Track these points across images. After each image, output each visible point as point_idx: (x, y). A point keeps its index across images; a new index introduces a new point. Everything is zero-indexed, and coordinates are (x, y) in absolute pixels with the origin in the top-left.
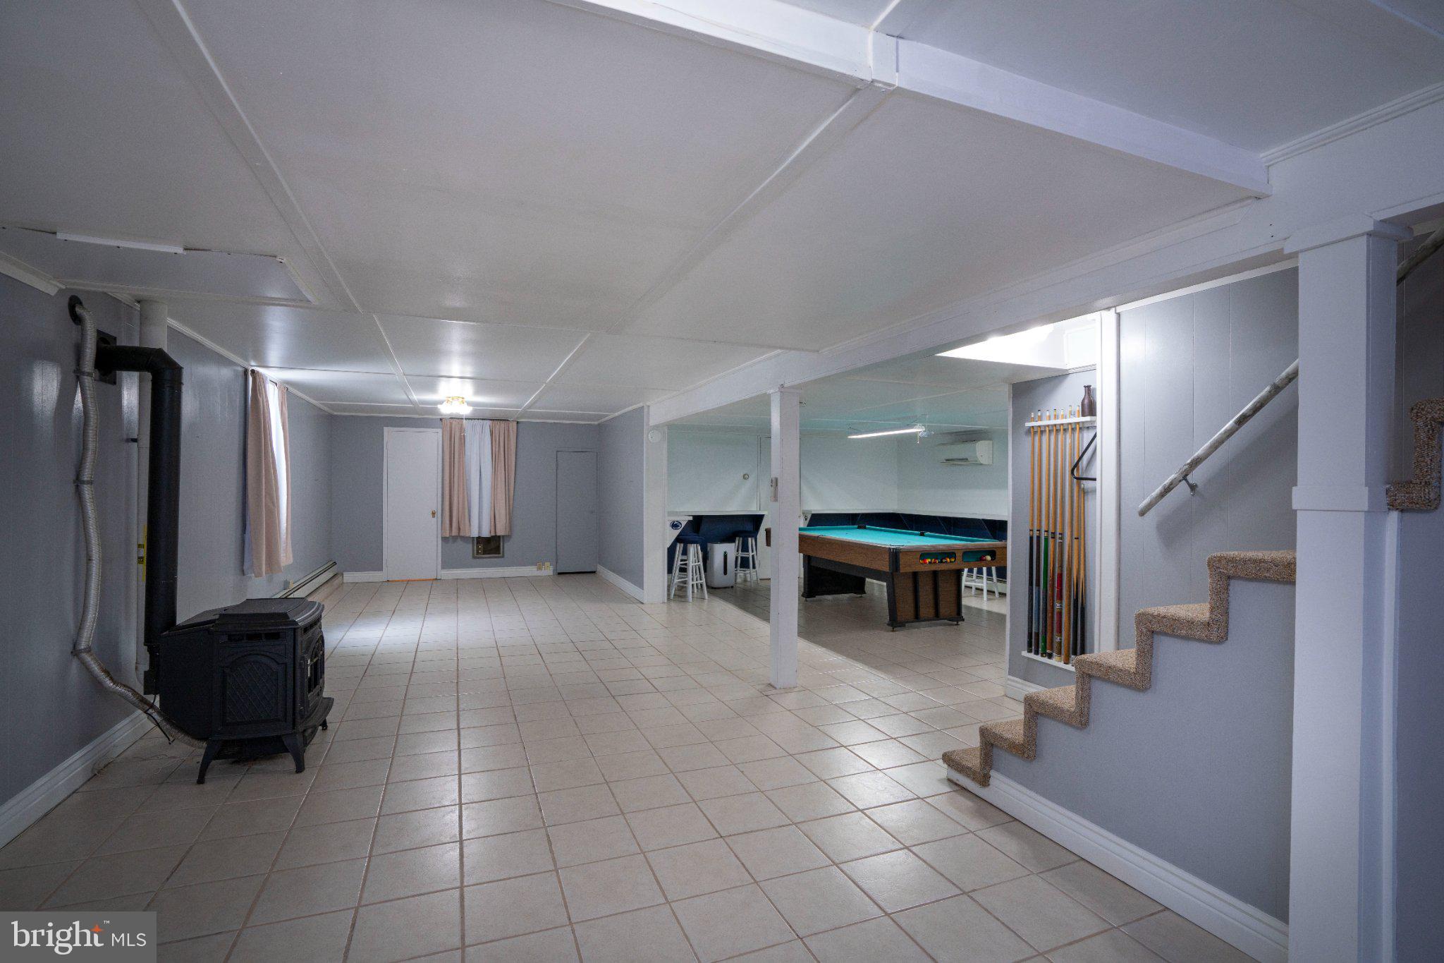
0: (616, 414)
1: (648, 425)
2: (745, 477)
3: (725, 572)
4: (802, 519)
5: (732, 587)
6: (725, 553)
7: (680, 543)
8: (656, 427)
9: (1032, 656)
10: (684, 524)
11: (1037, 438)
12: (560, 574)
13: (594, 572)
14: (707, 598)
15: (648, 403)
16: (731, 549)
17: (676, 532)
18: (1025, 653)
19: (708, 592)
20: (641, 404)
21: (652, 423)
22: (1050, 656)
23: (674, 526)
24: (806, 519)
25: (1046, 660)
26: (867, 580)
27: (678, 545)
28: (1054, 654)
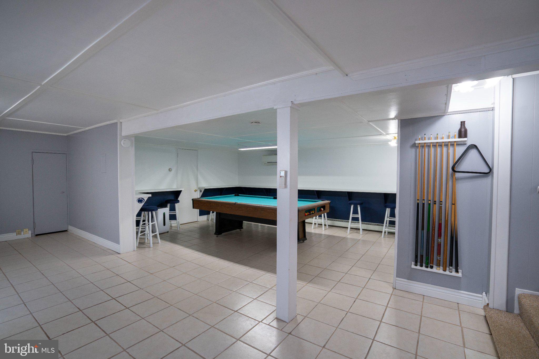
0: (87, 128)
1: (121, 135)
2: (170, 170)
3: (164, 225)
4: (198, 191)
5: (168, 232)
6: (164, 213)
7: (144, 211)
8: (127, 137)
9: (418, 267)
10: (146, 199)
11: (427, 150)
12: (36, 235)
13: (66, 231)
14: (160, 242)
15: (121, 121)
16: (166, 210)
17: (141, 205)
18: (413, 266)
19: (161, 238)
20: (115, 121)
21: (123, 134)
22: (432, 267)
23: (140, 201)
24: (201, 192)
25: (429, 269)
26: (244, 222)
27: (143, 213)
28: (434, 266)
